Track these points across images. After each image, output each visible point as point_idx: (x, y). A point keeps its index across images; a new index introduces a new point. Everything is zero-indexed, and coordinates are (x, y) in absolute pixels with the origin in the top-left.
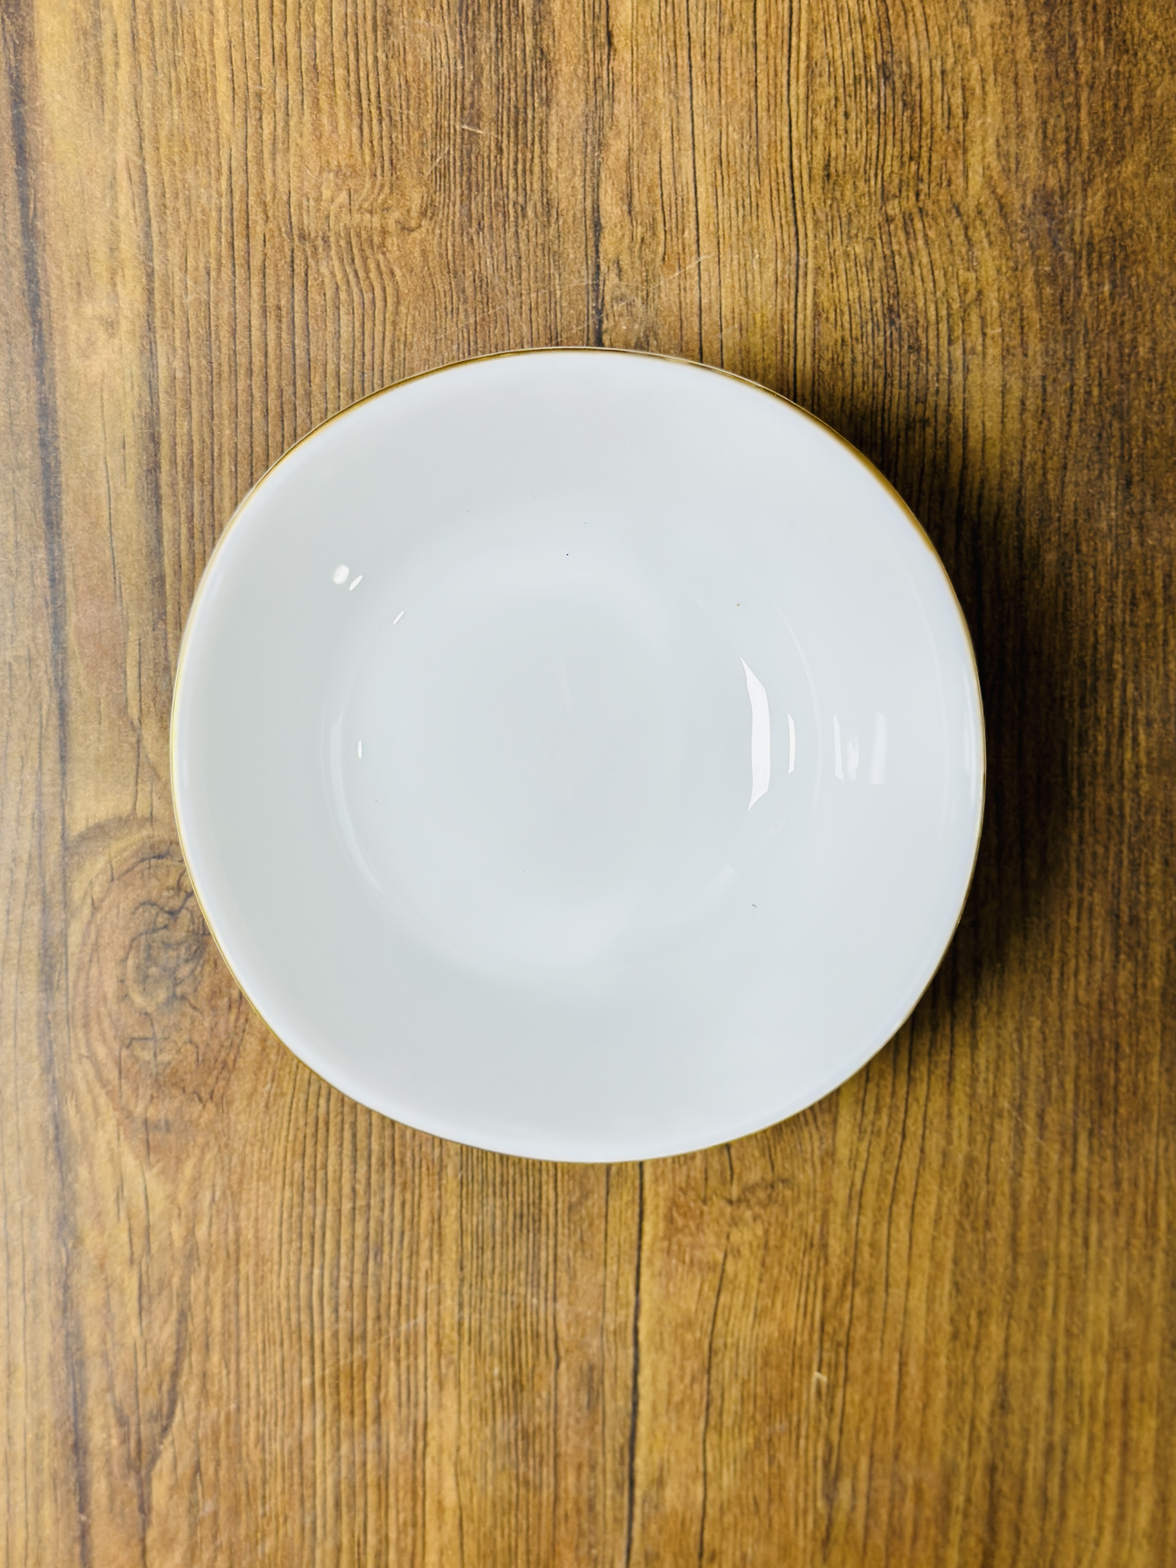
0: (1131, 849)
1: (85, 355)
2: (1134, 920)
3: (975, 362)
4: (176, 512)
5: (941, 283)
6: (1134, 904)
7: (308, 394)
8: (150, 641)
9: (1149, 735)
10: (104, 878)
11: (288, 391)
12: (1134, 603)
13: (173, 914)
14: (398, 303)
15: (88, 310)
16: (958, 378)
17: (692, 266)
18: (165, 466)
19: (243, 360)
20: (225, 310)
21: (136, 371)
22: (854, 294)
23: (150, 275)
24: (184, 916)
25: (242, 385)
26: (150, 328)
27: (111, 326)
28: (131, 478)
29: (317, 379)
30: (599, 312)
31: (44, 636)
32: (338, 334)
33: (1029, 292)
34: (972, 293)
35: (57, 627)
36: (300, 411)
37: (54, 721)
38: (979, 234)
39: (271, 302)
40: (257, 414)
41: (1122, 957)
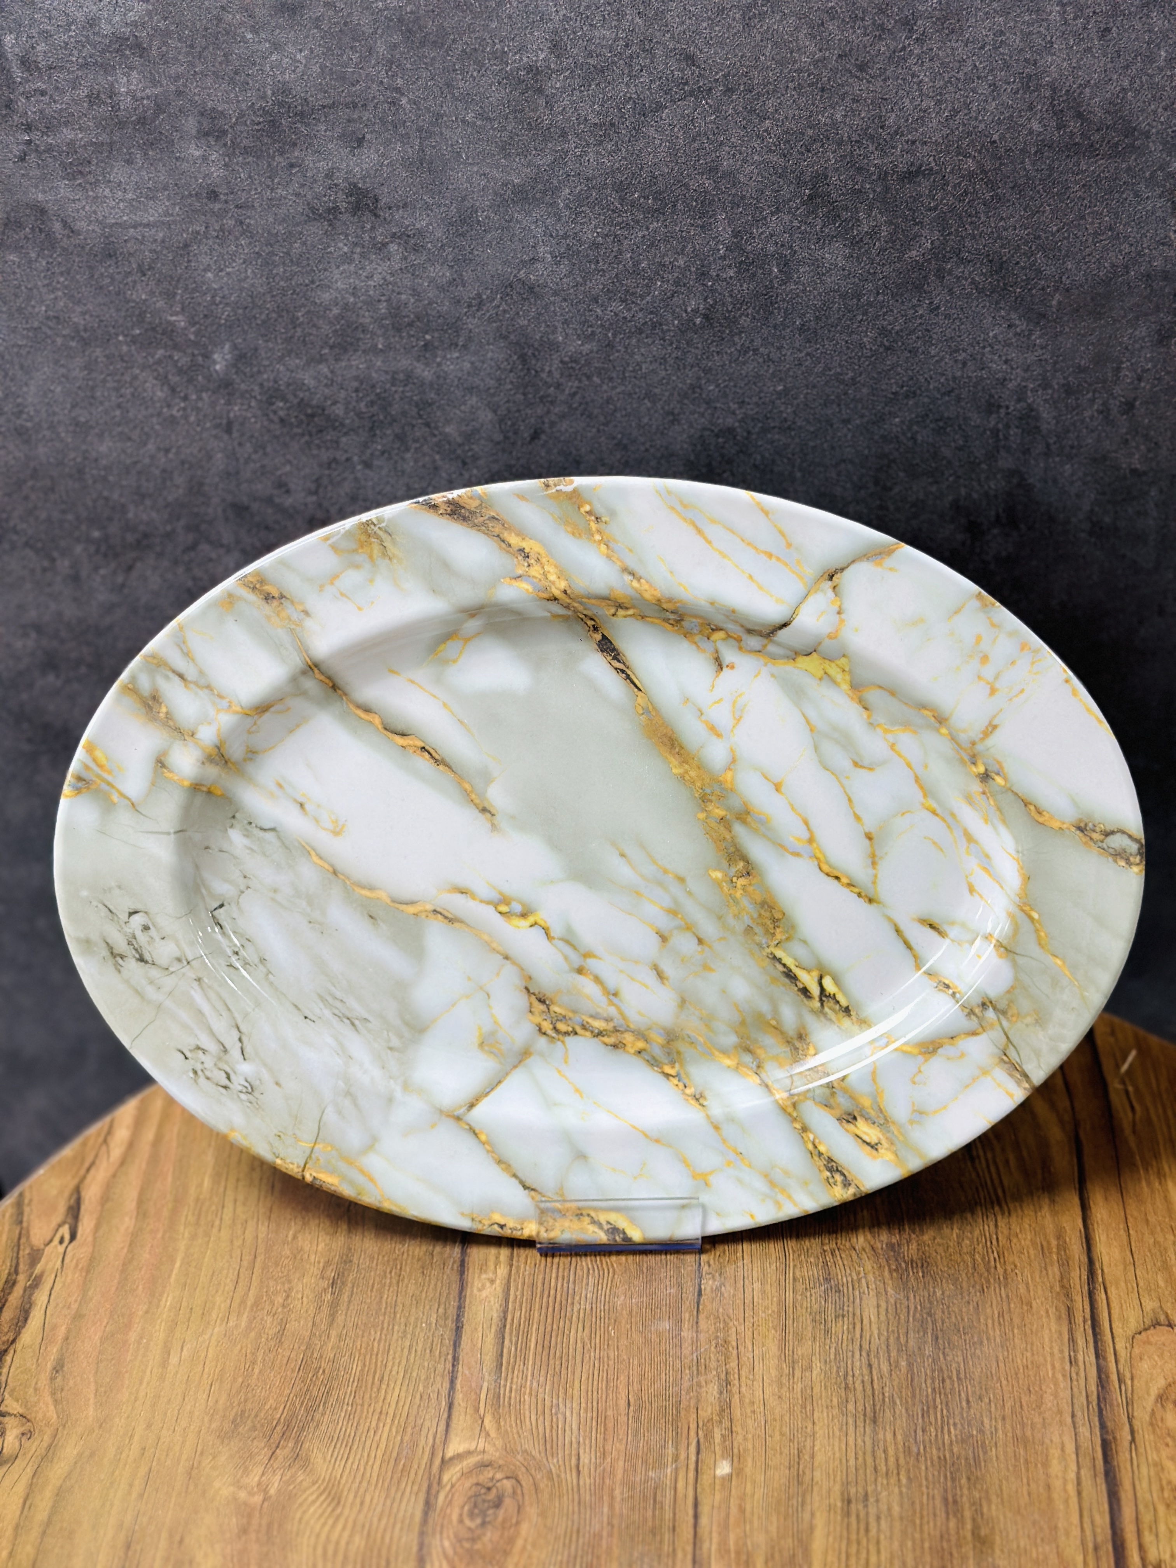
0: (951, 1473)
1: (480, 1290)
2: (955, 1502)
3: (864, 1297)
4: (511, 1341)
5: (848, 1271)
6: (954, 1496)
7: (573, 1304)
8: (492, 1387)
9: (955, 1429)
10: (459, 1475)
11: (564, 1302)
12: (943, 1381)
13: (489, 1489)
14: (614, 1274)
15: (484, 1276)
16: (858, 1301)
17: (740, 1264)
18: (508, 1326)
19: (546, 1293)
20: (541, 1277)
21: (501, 1296)
22: (811, 1273)
23: (511, 1266)
24: (494, 1491)
25: (545, 1300)
26: (509, 1282)
27: (492, 1282)
28: (493, 1330)
29: (577, 1298)
30: (701, 1277)
31: (447, 1385)
32: (587, 1284)
33: (886, 1274)
34: (862, 1274)
35: (452, 1382)
36: (569, 1309)
37: (446, 1415)
38: (864, 1256)
39: (560, 1274)
40: (550, 1309)
41: (951, 1516)
